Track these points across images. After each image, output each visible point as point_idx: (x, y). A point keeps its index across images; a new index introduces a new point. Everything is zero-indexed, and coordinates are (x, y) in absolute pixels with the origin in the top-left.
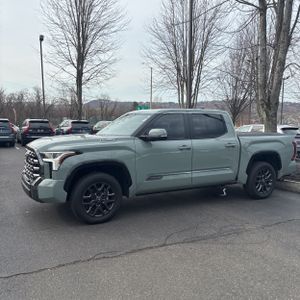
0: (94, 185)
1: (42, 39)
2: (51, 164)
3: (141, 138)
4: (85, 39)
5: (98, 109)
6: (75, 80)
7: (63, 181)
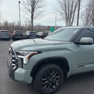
0: (49, 72)
1: (19, 3)
2: (22, 59)
3: (75, 43)
4: (34, 3)
5: (37, 28)
6: (31, 17)
7: (30, 71)
